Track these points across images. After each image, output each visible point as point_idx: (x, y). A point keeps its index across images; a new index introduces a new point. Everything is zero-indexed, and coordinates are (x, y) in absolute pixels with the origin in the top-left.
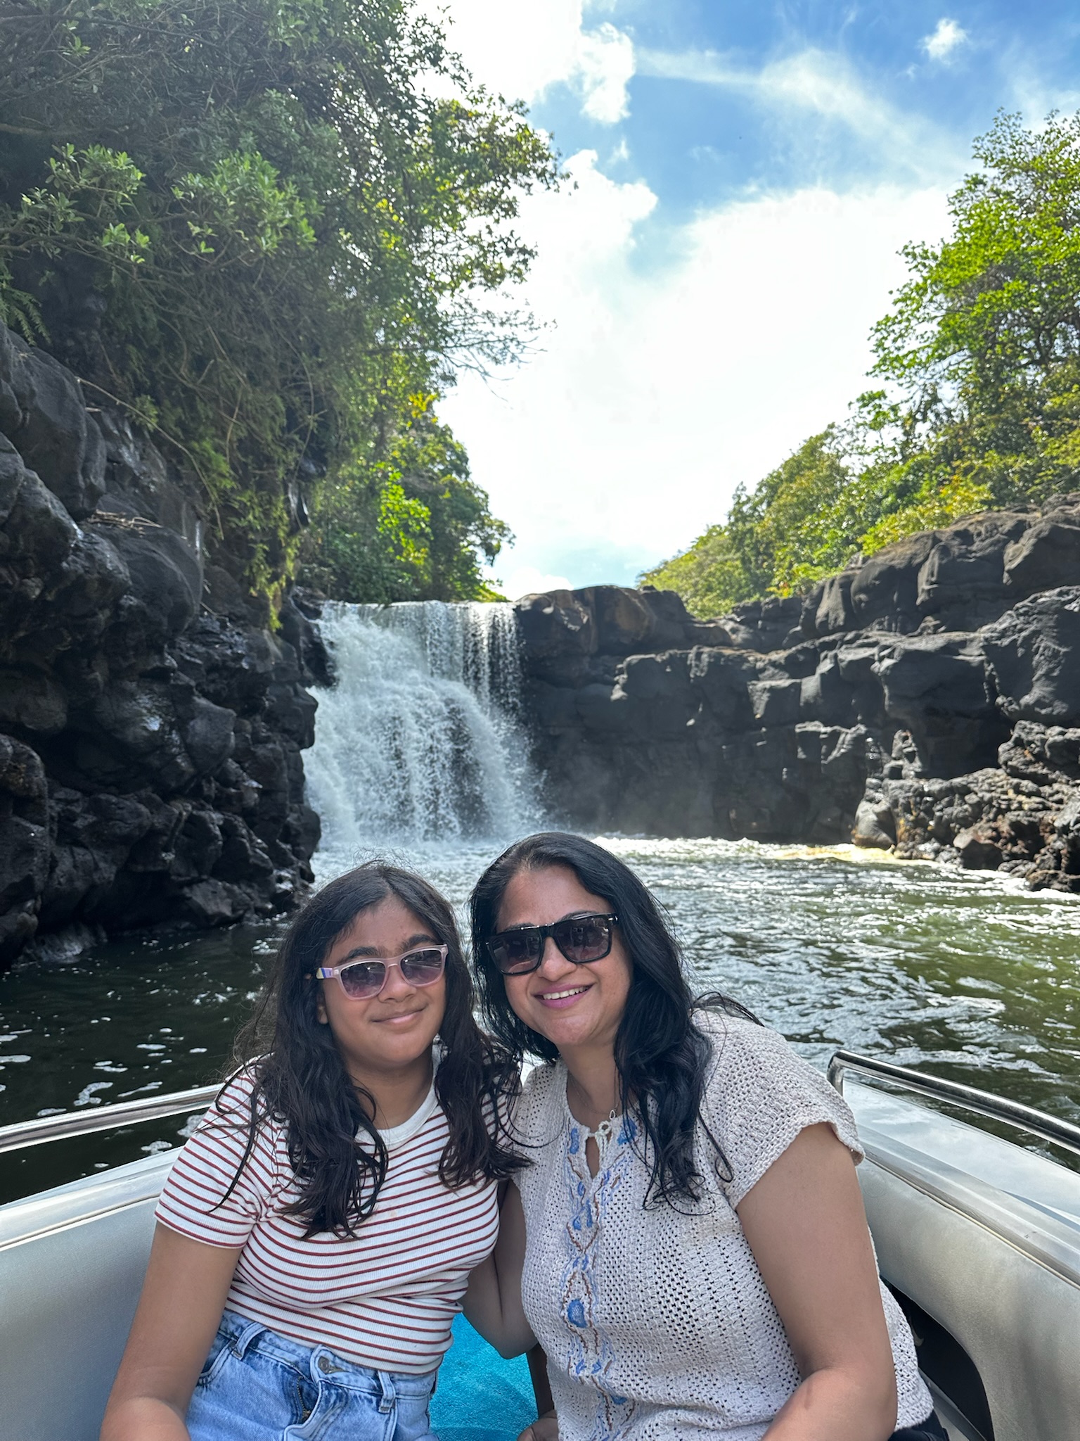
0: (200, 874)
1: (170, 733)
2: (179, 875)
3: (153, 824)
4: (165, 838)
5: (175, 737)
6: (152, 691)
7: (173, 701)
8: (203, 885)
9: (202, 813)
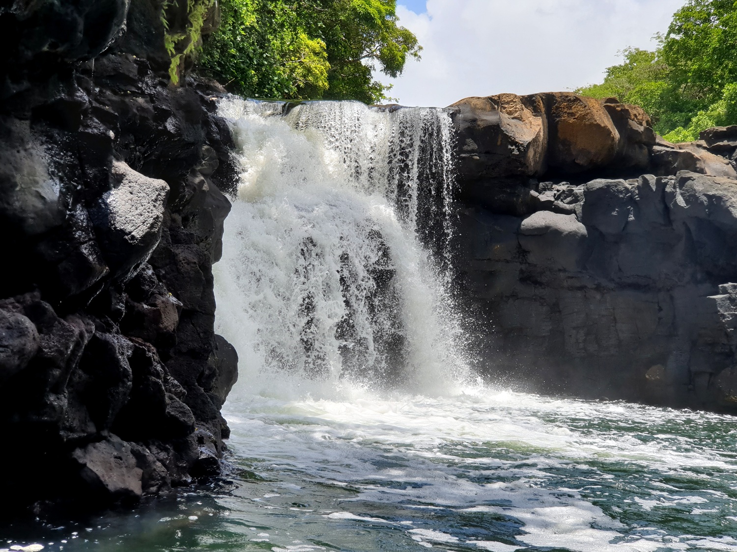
0: (99, 428)
1: (74, 209)
2: (71, 429)
3: (40, 350)
4: (57, 372)
5: (81, 214)
6: (51, 139)
7: (80, 159)
8: (102, 445)
9: (108, 336)
